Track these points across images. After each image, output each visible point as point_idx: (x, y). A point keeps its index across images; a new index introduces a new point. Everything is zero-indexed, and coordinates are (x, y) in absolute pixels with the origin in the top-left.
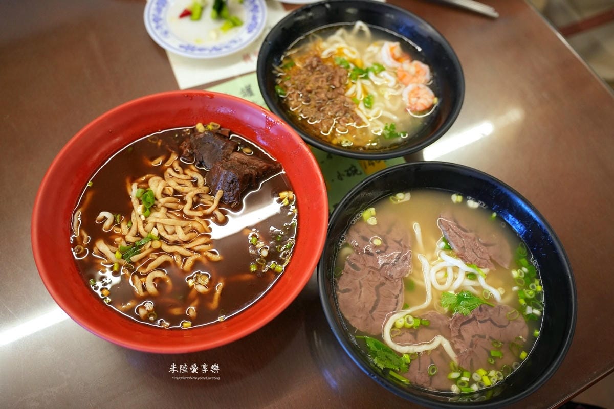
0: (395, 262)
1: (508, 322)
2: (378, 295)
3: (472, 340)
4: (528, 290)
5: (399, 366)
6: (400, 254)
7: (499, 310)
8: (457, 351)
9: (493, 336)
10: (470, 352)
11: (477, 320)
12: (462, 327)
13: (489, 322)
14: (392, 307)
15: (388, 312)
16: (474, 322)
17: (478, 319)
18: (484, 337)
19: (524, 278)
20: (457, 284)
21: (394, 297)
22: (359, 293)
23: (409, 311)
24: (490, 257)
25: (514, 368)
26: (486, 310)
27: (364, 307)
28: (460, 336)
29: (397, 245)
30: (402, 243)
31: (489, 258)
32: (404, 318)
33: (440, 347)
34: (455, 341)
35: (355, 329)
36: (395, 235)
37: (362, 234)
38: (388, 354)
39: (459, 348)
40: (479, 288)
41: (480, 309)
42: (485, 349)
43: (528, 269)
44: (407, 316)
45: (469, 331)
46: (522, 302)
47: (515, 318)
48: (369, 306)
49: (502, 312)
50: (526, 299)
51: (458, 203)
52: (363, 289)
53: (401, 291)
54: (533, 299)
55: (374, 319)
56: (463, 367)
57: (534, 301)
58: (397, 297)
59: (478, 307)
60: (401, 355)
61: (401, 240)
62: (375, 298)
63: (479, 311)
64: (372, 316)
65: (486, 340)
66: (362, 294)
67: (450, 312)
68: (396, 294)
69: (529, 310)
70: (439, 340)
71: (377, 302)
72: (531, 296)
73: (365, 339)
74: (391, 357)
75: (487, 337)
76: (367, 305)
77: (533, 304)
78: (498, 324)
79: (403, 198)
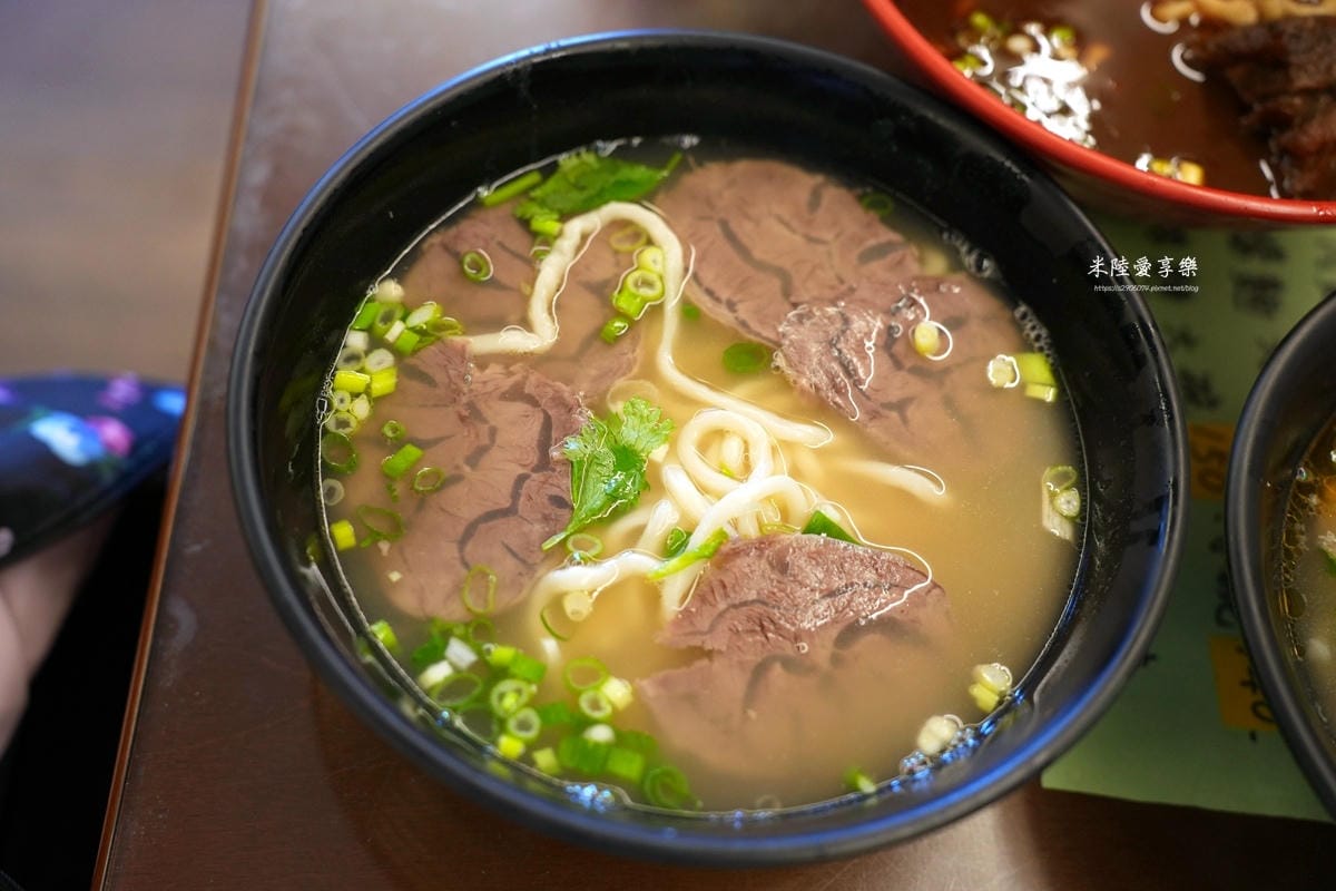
0: (840, 351)
1: (468, 558)
2: (761, 266)
3: (485, 421)
4: (525, 698)
5: (542, 203)
6: (861, 382)
7: (524, 562)
8: (483, 361)
9: (458, 491)
10: (458, 392)
11: (536, 469)
12: (542, 415)
13: (506, 504)
14: (708, 277)
15: (699, 260)
16: (533, 458)
17: (534, 476)
18: (474, 459)
20: (674, 478)
21: (735, 299)
22: (795, 224)
23: (672, 305)
24: (709, 654)
25: (332, 482)
26: (546, 518)
27: (747, 217)
28: (516, 394)
29: (894, 395)
30: (894, 415)
31: (708, 647)
32: (661, 278)
33: (526, 324)
35: (700, 163)
36: (927, 415)
37: (974, 327)
38: (585, 195)
39: (487, 371)
40: (633, 538)
41: (560, 502)
42: (435, 442)
43: (597, 745)
44: (658, 284)
45: (517, 428)
46: (501, 653)
47: (466, 591)
48: (744, 230)
49: (510, 562)
50: (499, 673)
51: (972, 680)
52: (798, 239)
53: (744, 324)
54: (486, 697)
55: (702, 218)
56: (432, 348)
57: (477, 691)
58: (731, 306)
59: (570, 498)
60: (565, 217)
61: (905, 420)
62: (758, 254)
63: (555, 491)
64: (710, 218)
65: (460, 461)
66: (786, 232)
67: (601, 412)
68: (740, 307)
69: (460, 653)
70: (542, 334)
71: (744, 251)
72: (502, 696)
73: (661, 166)
74: (577, 196)
75: (467, 469)
76: (748, 226)
77: (473, 684)
78: (482, 527)
79: (1059, 509)
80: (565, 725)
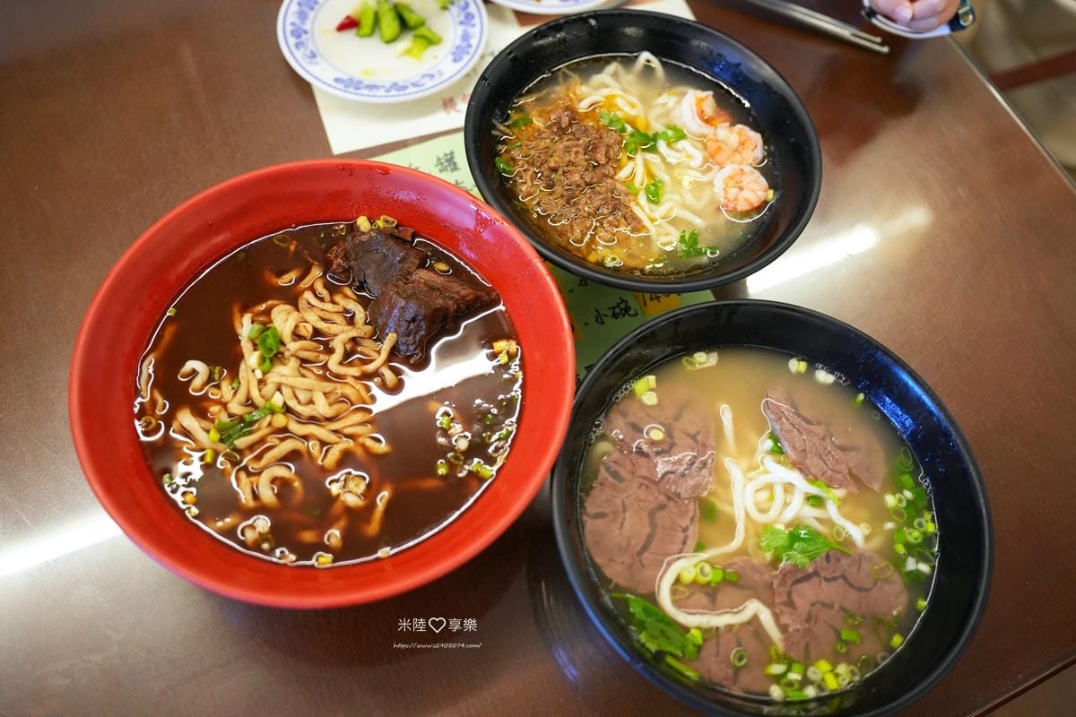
0: (685, 470)
1: (872, 584)
2: (653, 525)
3: (810, 611)
4: (911, 530)
5: (683, 648)
7: (860, 560)
8: (783, 629)
9: (848, 605)
10: (805, 630)
11: (820, 576)
12: (794, 587)
13: (841, 581)
14: (676, 547)
15: (668, 555)
16: (815, 579)
17: (822, 575)
18: (831, 606)
19: (905, 508)
20: (789, 515)
21: (680, 529)
22: (621, 520)
23: (705, 555)
24: (849, 470)
25: (879, 662)
26: (838, 560)
27: (629, 544)
28: (790, 603)
29: (690, 441)
30: (698, 438)
31: (847, 471)
32: (696, 566)
33: (755, 620)
34: (782, 611)
35: (610, 581)
36: (689, 423)
37: (632, 419)
38: (665, 628)
39: (788, 622)
40: (828, 522)
41: (828, 558)
42: (832, 627)
43: (913, 494)
44: (701, 564)
45: (806, 595)
46: (900, 549)
47: (885, 576)
48: (637, 543)
49: (864, 565)
50: (908, 546)
51: (799, 373)
52: (628, 514)
53: (692, 520)
54: (919, 545)
55: (643, 566)
56: (792, 655)
57: (921, 550)
58: (685, 530)
59: (824, 554)
60: (686, 630)
61: (698, 433)
62: (648, 530)
63: (824, 563)
64: (641, 562)
65: (834, 612)
66: (627, 521)
67: (776, 562)
68: (684, 525)
69: (911, 564)
71: (651, 537)
72: (916, 539)
73: (626, 601)
74: (670, 631)
75: (836, 606)
76: (633, 542)
77: (919, 553)
78: (857, 585)
79: (706, 360)
80: (913, 509)
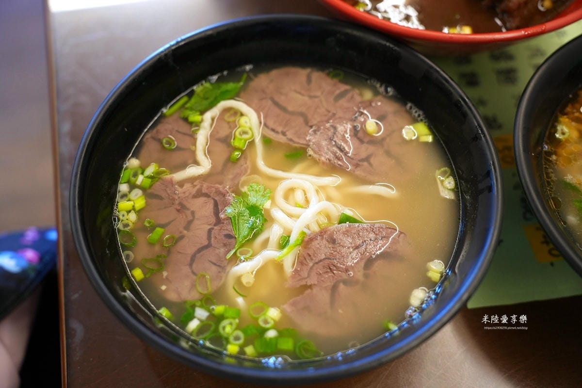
0: (335, 142)
1: (195, 271)
2: (292, 113)
3: (188, 209)
4: (234, 326)
5: (191, 109)
6: (347, 153)
7: (219, 266)
8: (181, 184)
9: (184, 242)
10: (174, 199)
11: (215, 225)
12: (212, 201)
13: (206, 243)
14: (271, 124)
15: (265, 117)
16: (213, 220)
17: (215, 228)
18: (187, 227)
20: (277, 214)
21: (285, 130)
22: (303, 92)
23: (258, 139)
24: (310, 287)
25: (127, 252)
26: (225, 245)
27: (281, 94)
28: (199, 194)
29: (363, 155)
30: (365, 164)
31: (309, 284)
32: (250, 129)
33: (196, 163)
34: (196, 186)
35: (256, 75)
36: (380, 160)
37: (391, 118)
38: (209, 101)
39: (185, 187)
40: (265, 244)
41: (229, 236)
42: (169, 223)
43: (271, 339)
44: (250, 132)
45: (203, 209)
46: (219, 309)
47: (198, 286)
48: (281, 100)
49: (214, 269)
50: (219, 318)
52: (306, 98)
53: (291, 140)
54: (216, 330)
55: (262, 99)
56: (158, 183)
57: (212, 328)
58: (284, 134)
59: (233, 233)
60: (202, 113)
61: (371, 165)
62: (290, 109)
63: (226, 232)
64: (265, 98)
65: (181, 229)
66: (299, 96)
67: (238, 193)
68: (287, 133)
69: (201, 313)
70: (204, 166)
71: (284, 109)
72: (224, 328)
73: (239, 81)
74: (206, 103)
75: (185, 232)
76: (283, 98)
77: (210, 326)
78: (198, 256)
79: (446, 186)
80: (255, 334)
